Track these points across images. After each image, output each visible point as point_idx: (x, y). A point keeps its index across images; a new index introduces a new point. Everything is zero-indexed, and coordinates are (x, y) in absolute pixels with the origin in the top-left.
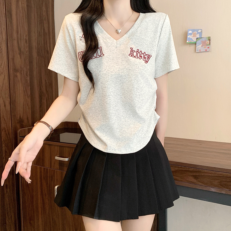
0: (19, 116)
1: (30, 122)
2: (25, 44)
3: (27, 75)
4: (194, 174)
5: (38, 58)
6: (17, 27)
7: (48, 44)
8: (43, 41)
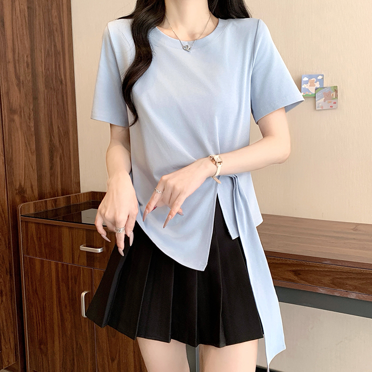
0: (19, 184)
1: (36, 193)
2: (26, 69)
3: (30, 119)
4: (294, 268)
5: (46, 91)
6: (13, 42)
7: (62, 70)
8: (54, 64)
